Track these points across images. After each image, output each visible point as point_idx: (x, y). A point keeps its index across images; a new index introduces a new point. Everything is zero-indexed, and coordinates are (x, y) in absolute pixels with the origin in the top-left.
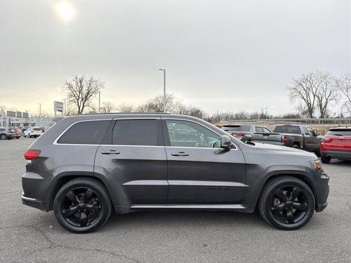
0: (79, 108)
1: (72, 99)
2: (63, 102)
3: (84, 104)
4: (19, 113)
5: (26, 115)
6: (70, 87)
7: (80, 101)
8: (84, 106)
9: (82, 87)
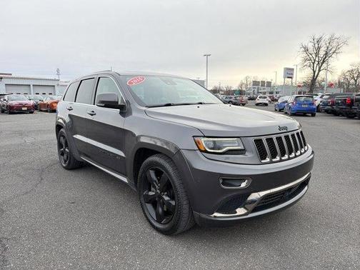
0: (314, 72)
1: (306, 64)
2: (295, 67)
3: (320, 68)
4: (263, 82)
5: (269, 84)
6: (306, 50)
7: (315, 65)
8: (319, 71)
9: (319, 48)
